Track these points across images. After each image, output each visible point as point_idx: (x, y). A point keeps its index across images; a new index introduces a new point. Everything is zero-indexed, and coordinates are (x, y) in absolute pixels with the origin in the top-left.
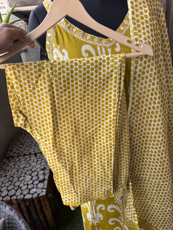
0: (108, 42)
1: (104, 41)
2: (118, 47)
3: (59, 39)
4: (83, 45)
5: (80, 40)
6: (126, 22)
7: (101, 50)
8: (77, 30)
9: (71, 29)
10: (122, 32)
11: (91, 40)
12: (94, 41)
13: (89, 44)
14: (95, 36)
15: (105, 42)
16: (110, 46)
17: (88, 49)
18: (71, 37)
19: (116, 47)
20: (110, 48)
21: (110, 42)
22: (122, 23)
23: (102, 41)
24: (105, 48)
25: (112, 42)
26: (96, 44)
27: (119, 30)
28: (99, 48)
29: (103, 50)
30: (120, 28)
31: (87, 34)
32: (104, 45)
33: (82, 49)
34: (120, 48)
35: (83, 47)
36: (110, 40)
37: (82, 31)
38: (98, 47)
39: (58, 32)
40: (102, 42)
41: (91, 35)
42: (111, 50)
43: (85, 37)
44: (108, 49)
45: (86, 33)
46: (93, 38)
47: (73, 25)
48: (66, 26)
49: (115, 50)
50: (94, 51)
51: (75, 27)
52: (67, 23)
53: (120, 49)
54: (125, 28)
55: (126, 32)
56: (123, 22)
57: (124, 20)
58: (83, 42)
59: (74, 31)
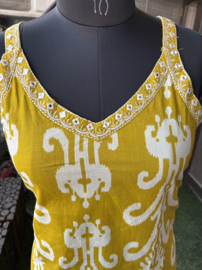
0: (98, 131)
1: (90, 127)
2: (114, 142)
3: (12, 104)
4: (48, 128)
5: (45, 117)
6: (140, 97)
7: (81, 142)
8: (46, 97)
9: (36, 92)
10: (127, 114)
11: (66, 121)
12: (70, 124)
13: (61, 128)
14: (76, 115)
15: (92, 128)
16: (99, 137)
17: (56, 137)
18: (31, 108)
19: (111, 141)
20: (98, 141)
21: (102, 130)
22: (132, 97)
23: (88, 126)
24: (89, 140)
25: (105, 132)
26: (75, 131)
27: (124, 111)
28: (77, 139)
29: (86, 143)
30: (126, 106)
31: (61, 107)
32: (89, 135)
33: (45, 135)
34: (117, 145)
35: (47, 131)
36: (102, 126)
37: (53, 102)
38: (76, 136)
39: (14, 91)
40: (86, 128)
41: (69, 111)
42: (99, 145)
43: (56, 112)
44: (95, 142)
45: (59, 106)
46: (71, 118)
47: (41, 86)
48: (29, 84)
49: (107, 147)
50: (68, 143)
51: (43, 90)
52: (32, 79)
53: (118, 147)
54: (135, 109)
55: (137, 116)
56: (134, 95)
57: (136, 93)
58: (51, 121)
59: (40, 97)
